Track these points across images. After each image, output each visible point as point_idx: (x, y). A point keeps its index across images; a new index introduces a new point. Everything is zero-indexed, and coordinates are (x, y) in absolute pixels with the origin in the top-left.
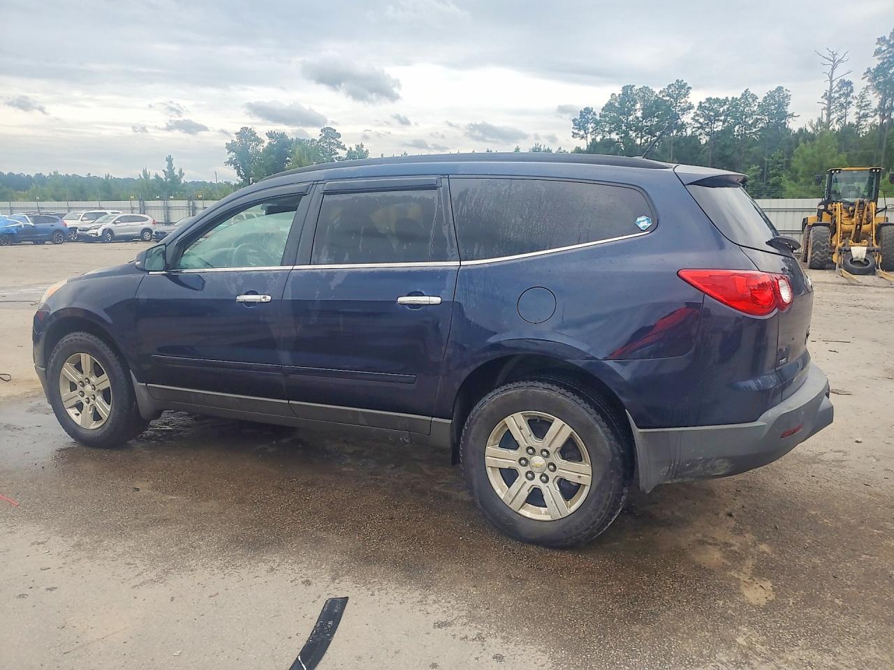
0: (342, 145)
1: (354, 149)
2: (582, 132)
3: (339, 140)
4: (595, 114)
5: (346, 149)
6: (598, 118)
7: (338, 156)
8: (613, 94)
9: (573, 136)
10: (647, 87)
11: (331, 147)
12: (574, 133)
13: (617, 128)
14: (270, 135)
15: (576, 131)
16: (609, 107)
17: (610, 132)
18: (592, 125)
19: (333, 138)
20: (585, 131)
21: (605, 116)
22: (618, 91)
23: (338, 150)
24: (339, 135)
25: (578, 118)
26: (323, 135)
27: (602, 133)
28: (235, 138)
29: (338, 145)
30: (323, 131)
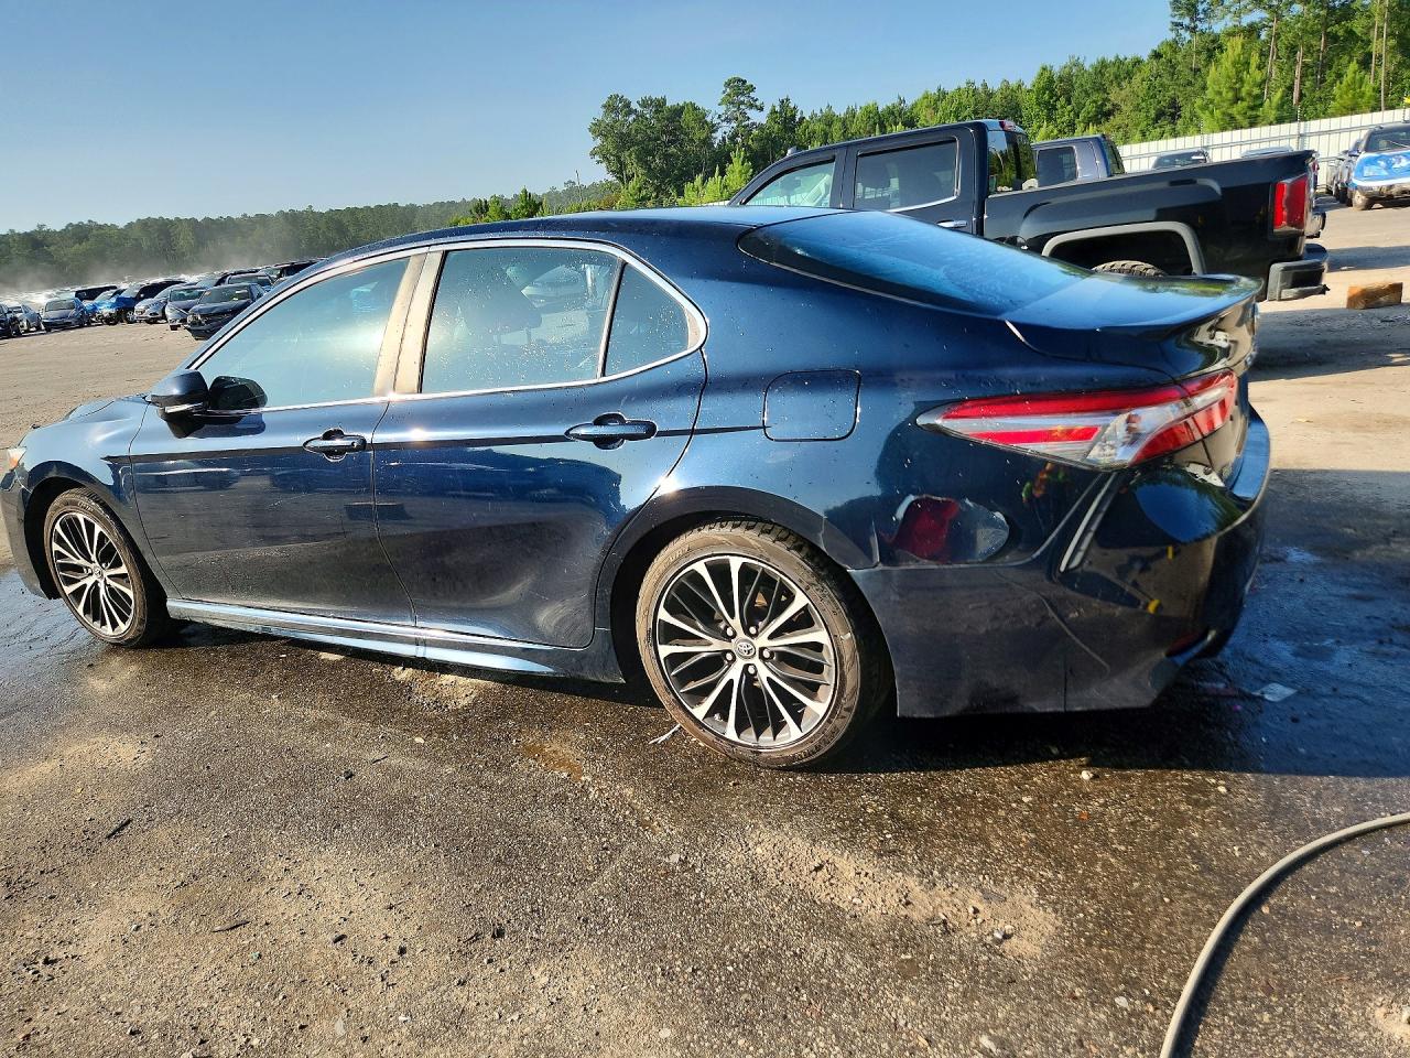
0: (758, 103)
1: (778, 109)
3: (752, 94)
7: (751, 121)
11: (742, 107)
12: (1173, 23)
14: (644, 104)
15: (1176, 20)
17: (1238, 14)
19: (743, 94)
20: (1192, 19)
23: (752, 113)
24: (752, 88)
26: (729, 91)
27: (1228, 17)
28: (599, 114)
29: (751, 106)
30: (728, 84)
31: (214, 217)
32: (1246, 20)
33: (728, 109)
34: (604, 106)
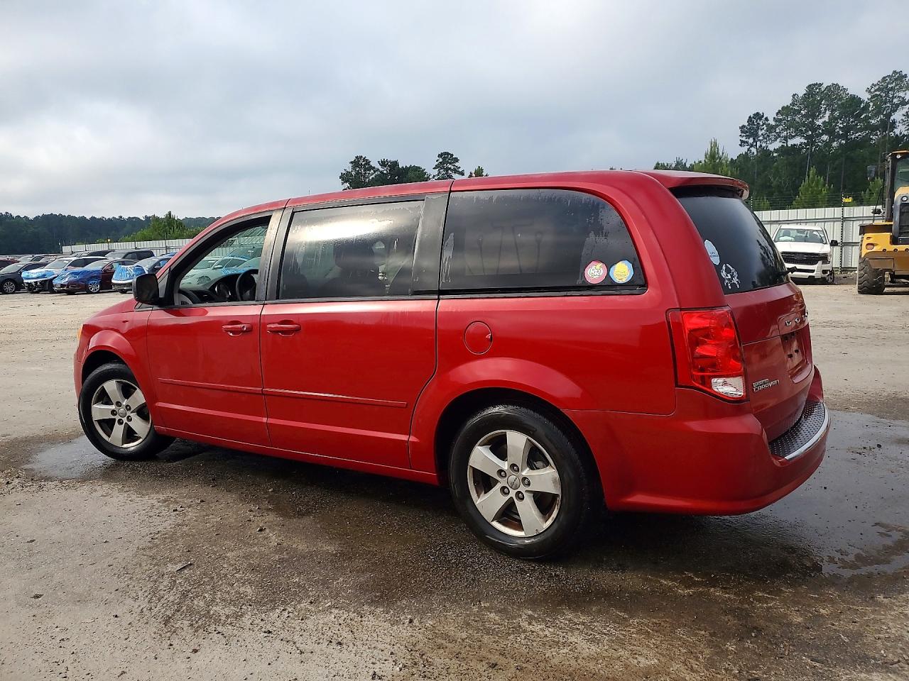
0: (460, 170)
2: (751, 140)
3: (457, 164)
4: (767, 119)
5: (463, 174)
6: (772, 122)
8: (794, 95)
9: (741, 145)
10: (837, 85)
11: (449, 171)
12: (742, 141)
13: (800, 133)
14: (383, 163)
15: (744, 139)
16: (785, 111)
17: (786, 139)
18: (763, 131)
19: (450, 163)
20: (754, 139)
21: (780, 121)
22: (802, 92)
23: (456, 177)
24: (456, 160)
25: (746, 124)
26: (441, 160)
27: (778, 140)
28: (349, 168)
29: (456, 171)
30: (440, 156)
31: (98, 217)
32: (790, 142)
33: (440, 173)
34: (352, 162)
